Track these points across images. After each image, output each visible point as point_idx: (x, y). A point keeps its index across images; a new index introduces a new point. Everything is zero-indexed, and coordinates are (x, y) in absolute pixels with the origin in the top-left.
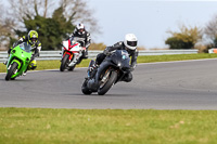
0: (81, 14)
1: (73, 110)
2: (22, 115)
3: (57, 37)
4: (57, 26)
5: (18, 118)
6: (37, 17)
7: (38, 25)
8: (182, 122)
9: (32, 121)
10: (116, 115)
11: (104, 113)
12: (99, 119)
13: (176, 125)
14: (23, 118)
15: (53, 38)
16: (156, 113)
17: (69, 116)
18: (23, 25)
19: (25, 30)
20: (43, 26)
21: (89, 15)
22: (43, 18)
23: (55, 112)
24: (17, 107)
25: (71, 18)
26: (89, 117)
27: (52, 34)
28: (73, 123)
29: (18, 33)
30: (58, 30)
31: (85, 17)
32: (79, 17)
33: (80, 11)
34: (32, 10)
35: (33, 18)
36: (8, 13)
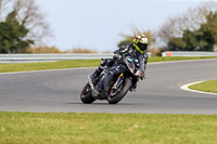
0: (34, 18)
3: (10, 41)
4: (10, 30)
8: (136, 126)
10: (69, 118)
11: (57, 116)
12: (52, 122)
13: (130, 129)
15: (6, 42)
16: (110, 116)
21: (41, 18)
23: (9, 115)
25: (24, 22)
26: (43, 121)
27: (5, 38)
28: (27, 126)
30: (11, 34)
31: (37, 20)
32: (31, 20)
33: (33, 14)
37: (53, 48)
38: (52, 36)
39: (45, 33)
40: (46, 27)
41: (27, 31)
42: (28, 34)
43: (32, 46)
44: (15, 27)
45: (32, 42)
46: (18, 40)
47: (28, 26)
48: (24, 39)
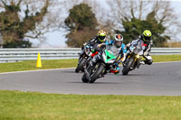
1: (163, 97)
5: (117, 104)
6: (133, 20)
7: (134, 26)
9: (128, 106)
14: (121, 104)
17: (158, 102)
18: (122, 26)
19: (124, 30)
20: (138, 27)
21: (176, 18)
22: (139, 20)
23: (147, 99)
24: (116, 94)
25: (161, 21)
26: (175, 103)
28: (162, 107)
29: (117, 32)
31: (173, 20)
32: (168, 20)
33: (169, 15)
34: (129, 13)
35: (130, 20)
36: (108, 16)
39: (179, 31)
40: (180, 26)
41: (165, 29)
42: (166, 31)
43: (168, 41)
44: (155, 25)
45: (169, 38)
46: (157, 36)
47: (165, 25)
48: (162, 35)
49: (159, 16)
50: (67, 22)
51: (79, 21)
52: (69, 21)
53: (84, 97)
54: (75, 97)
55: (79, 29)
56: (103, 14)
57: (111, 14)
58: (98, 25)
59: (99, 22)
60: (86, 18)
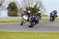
0: (41, 7)
2: (25, 34)
3: (35, 13)
4: (35, 10)
5: (24, 35)
6: (29, 8)
7: (30, 10)
10: (50, 34)
12: (46, 35)
14: (25, 35)
15: (34, 13)
19: (26, 11)
20: (31, 10)
21: (44, 7)
22: (31, 8)
24: (24, 32)
25: (39, 8)
26: (43, 35)
27: (33, 12)
28: (39, 36)
29: (24, 12)
30: (35, 11)
31: (42, 8)
33: (41, 6)
34: (28, 5)
35: (28, 8)
36: (21, 6)
37: (47, 15)
38: (47, 12)
39: (45, 11)
40: (45, 10)
44: (36, 9)
47: (40, 9)
49: (38, 6)
50: (8, 8)
51: (12, 8)
52: (9, 8)
53: (13, 33)
54: (10, 32)
55: (12, 11)
56: (20, 6)
57: (22, 6)
58: (18, 9)
59: (18, 8)
60: (14, 7)
